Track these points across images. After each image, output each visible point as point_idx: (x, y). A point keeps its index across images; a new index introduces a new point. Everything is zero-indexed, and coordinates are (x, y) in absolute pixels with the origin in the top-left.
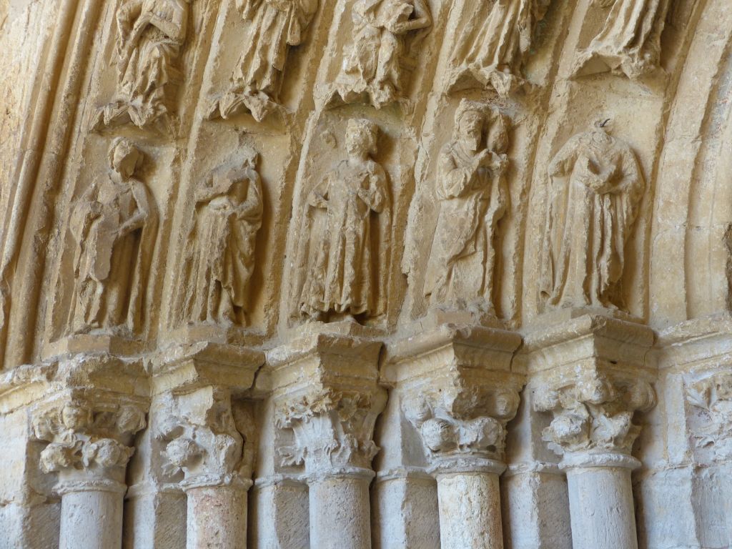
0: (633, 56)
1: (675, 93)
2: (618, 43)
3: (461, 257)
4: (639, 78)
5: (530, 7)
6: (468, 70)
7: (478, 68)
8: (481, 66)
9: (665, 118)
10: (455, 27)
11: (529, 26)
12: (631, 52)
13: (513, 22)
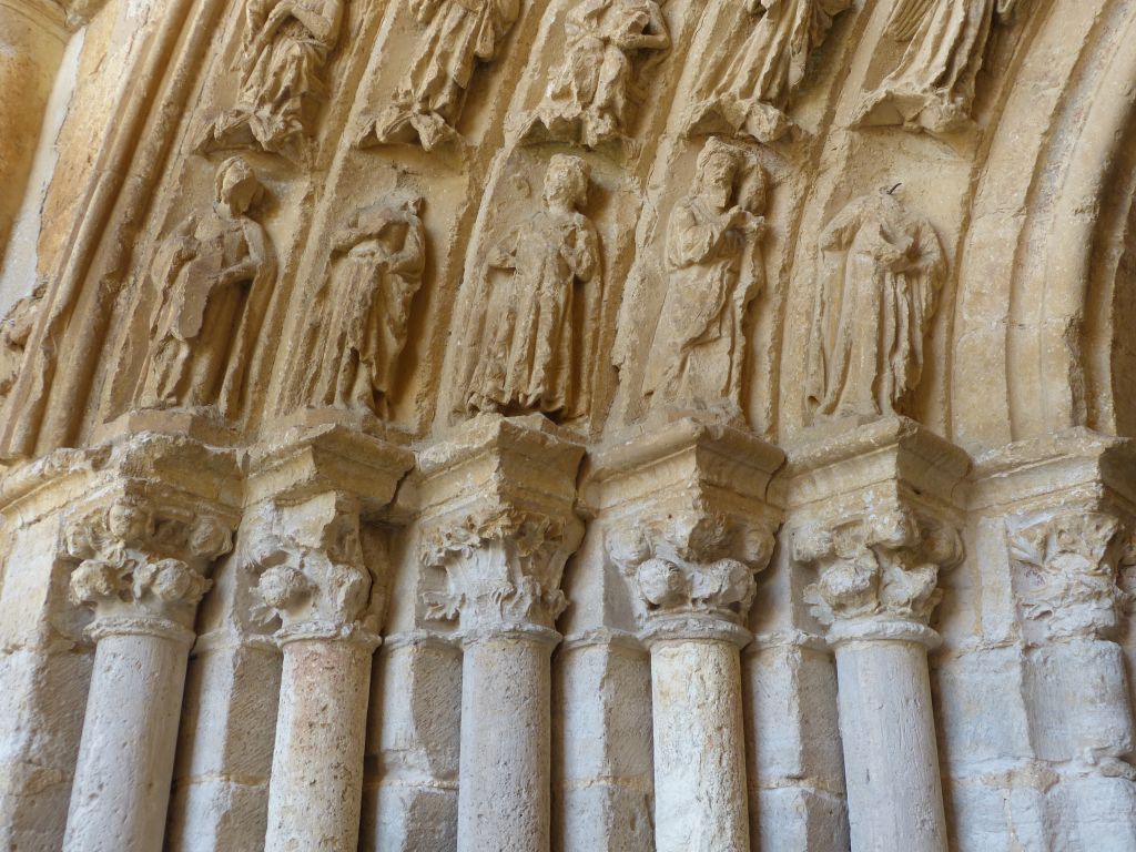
0: (942, 96)
1: (987, 157)
2: (921, 79)
3: (699, 342)
4: (948, 126)
5: (808, 24)
6: (718, 104)
7: (734, 99)
8: (738, 97)
9: (974, 187)
10: (702, 51)
11: (805, 49)
12: (940, 91)
13: (783, 44)
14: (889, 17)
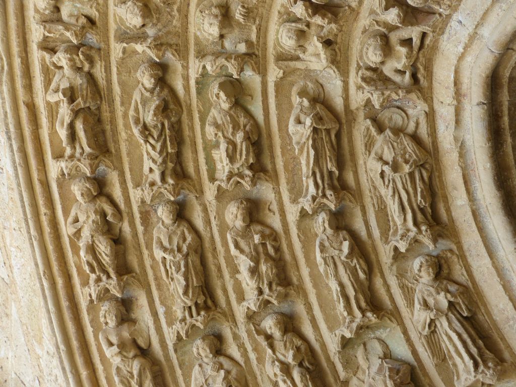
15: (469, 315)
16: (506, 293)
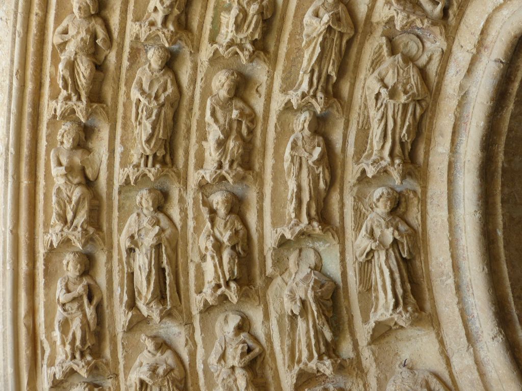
0: (400, 313)
2: (387, 309)
4: (412, 325)
5: (321, 311)
6: (300, 369)
7: (306, 365)
8: (308, 362)
10: (280, 344)
11: (326, 323)
12: (398, 311)
13: (314, 326)
14: (356, 283)
15: (408, 258)
16: (450, 249)
